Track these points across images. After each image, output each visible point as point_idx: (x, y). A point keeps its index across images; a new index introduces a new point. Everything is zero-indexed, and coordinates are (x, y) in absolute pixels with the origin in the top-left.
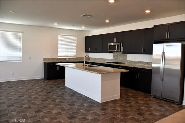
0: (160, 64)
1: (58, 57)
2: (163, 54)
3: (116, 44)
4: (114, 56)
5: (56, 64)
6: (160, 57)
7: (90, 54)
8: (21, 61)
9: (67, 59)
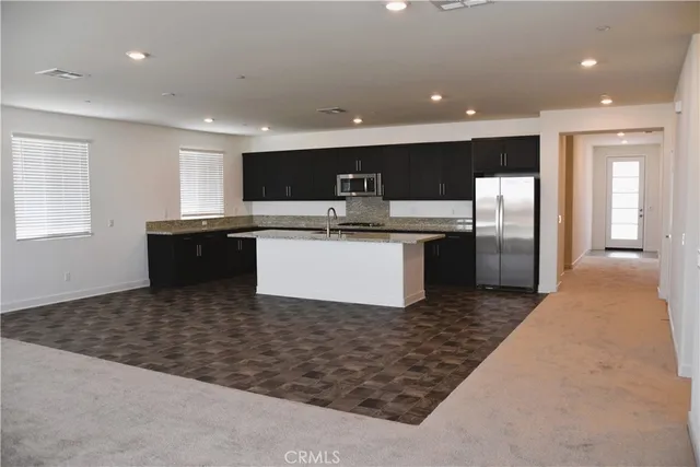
0: (494, 220)
1: (183, 218)
2: (500, 199)
3: (365, 176)
4: (348, 208)
5: (229, 235)
6: (494, 206)
7: (256, 204)
8: (87, 233)
9: (204, 223)
